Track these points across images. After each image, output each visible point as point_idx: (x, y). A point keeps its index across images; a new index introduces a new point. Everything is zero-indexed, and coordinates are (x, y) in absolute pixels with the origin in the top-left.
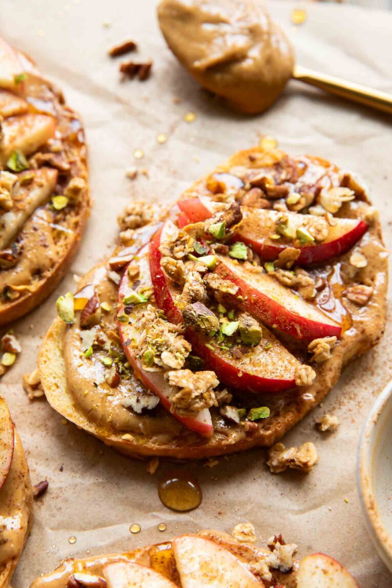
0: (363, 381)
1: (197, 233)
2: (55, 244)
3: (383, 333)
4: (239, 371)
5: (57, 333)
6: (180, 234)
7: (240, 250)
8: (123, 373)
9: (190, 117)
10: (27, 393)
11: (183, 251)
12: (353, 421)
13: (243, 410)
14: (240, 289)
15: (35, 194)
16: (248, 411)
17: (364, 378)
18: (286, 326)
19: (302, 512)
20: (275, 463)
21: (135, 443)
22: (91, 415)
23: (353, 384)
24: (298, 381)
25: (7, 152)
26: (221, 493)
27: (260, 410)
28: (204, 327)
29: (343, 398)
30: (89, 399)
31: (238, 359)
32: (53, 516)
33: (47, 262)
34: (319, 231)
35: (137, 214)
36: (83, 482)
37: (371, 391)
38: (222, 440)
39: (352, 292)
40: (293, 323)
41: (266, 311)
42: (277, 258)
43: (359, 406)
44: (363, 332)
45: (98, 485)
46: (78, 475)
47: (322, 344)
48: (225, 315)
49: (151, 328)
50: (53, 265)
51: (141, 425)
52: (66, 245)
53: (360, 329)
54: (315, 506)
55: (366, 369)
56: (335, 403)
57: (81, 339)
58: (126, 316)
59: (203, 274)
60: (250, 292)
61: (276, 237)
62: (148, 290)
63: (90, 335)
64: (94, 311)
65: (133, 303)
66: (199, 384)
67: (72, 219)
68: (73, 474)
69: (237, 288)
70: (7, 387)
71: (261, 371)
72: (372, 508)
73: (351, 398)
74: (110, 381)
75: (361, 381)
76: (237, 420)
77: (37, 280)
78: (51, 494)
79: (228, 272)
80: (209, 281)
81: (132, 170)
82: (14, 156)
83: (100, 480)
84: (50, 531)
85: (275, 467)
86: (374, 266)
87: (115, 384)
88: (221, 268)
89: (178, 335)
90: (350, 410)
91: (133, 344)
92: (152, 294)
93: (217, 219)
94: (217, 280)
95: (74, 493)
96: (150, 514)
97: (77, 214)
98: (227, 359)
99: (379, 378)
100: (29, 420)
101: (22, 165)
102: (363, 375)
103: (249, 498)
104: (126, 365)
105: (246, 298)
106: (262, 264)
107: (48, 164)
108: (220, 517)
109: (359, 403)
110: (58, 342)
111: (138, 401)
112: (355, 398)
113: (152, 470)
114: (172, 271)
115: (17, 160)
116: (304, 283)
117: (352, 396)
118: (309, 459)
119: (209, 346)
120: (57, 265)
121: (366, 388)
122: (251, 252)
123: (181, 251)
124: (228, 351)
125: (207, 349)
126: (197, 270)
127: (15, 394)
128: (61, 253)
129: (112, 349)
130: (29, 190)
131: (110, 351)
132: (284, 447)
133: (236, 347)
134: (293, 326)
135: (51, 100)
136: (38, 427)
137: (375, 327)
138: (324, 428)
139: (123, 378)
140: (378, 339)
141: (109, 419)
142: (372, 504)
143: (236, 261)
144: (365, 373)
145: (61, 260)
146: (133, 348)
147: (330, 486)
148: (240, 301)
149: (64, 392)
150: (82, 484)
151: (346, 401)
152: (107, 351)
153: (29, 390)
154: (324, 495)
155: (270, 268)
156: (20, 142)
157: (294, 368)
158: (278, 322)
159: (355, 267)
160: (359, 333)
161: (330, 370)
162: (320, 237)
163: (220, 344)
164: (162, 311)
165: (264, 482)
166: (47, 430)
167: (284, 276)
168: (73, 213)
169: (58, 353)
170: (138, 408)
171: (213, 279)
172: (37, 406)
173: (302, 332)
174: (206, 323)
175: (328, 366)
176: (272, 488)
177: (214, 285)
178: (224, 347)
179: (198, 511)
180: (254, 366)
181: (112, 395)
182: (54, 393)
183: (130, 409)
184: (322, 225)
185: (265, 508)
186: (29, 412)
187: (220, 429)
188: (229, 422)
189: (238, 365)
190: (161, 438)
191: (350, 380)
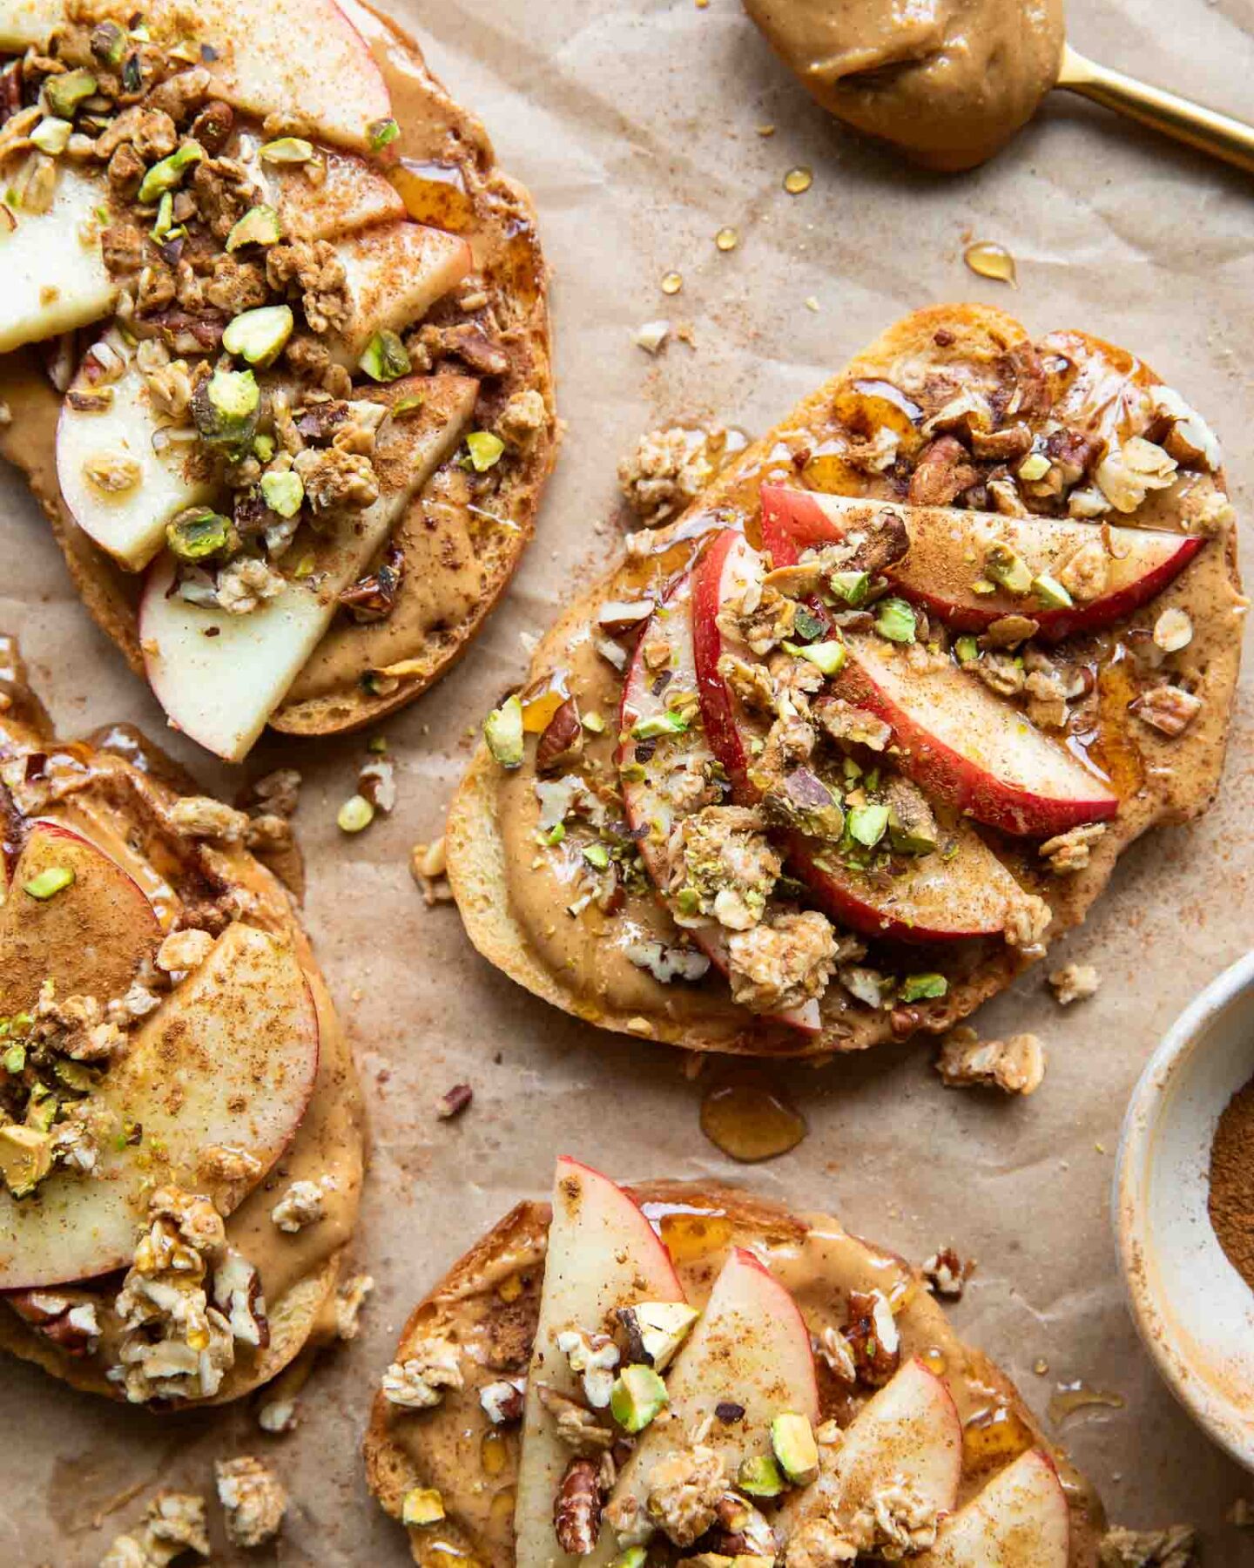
0: (1162, 885)
1: (801, 587)
2: (477, 553)
3: (1212, 800)
4: (883, 916)
5: (485, 775)
6: (763, 596)
7: (900, 620)
8: (631, 880)
9: (799, 182)
10: (421, 890)
11: (770, 637)
12: (1130, 977)
13: (889, 982)
14: (893, 733)
15: (428, 443)
16: (900, 982)
17: (1165, 877)
18: (992, 812)
19: (1004, 1170)
20: (952, 1070)
21: (656, 1038)
22: (561, 975)
23: (1139, 890)
24: (1011, 937)
25: (359, 339)
26: (837, 1124)
27: (924, 982)
28: (809, 833)
29: (1112, 921)
30: (557, 943)
31: (881, 889)
32: (482, 1158)
33: (460, 606)
34: (1085, 578)
35: (665, 477)
36: (543, 1089)
37: (1177, 909)
38: (842, 1037)
39: (1152, 705)
40: (1008, 807)
41: (949, 782)
42: (984, 631)
43: (1147, 943)
44: (1167, 800)
45: (577, 1096)
46: (534, 1073)
47: (1072, 845)
48: (860, 782)
49: (692, 835)
50: (472, 610)
51: (668, 1004)
52: (500, 557)
53: (1162, 794)
54: (1033, 1160)
55: (1171, 856)
56: (1096, 932)
57: (540, 802)
58: (640, 767)
59: (812, 698)
60: (917, 741)
61: (984, 587)
62: (690, 703)
63: (559, 794)
64: (568, 743)
65: (654, 738)
66: (793, 962)
67: (516, 491)
68: (523, 1072)
69: (886, 730)
70: (377, 869)
71: (932, 916)
72: (1137, 1270)
73: (1130, 924)
74: (604, 903)
75: (1156, 883)
76: (874, 1001)
77: (438, 644)
78: (478, 1112)
79: (869, 689)
80: (825, 719)
81: (653, 331)
82: (376, 345)
83: (581, 1086)
84: (478, 1190)
85: (956, 1078)
86: (1208, 639)
87: (613, 908)
88: (856, 676)
89: (754, 836)
90: (1126, 952)
91: (653, 836)
92: (697, 715)
93: (850, 552)
94: (843, 716)
95: (525, 1112)
96: (684, 1161)
97: (527, 479)
98: (857, 890)
99: (1199, 879)
100: (427, 949)
101: (394, 366)
102: (1162, 869)
103: (895, 1138)
104: (638, 863)
105: (908, 751)
106: (949, 645)
107: (455, 359)
108: (832, 1174)
109: (1148, 935)
110: (489, 798)
111: (663, 958)
112: (1139, 921)
113: (691, 1072)
114: (743, 693)
115: (382, 356)
116: (1041, 694)
117: (1134, 919)
118: (1024, 1079)
119: (820, 863)
120: (482, 611)
121: (1166, 901)
122: (926, 620)
123: (763, 636)
124: (859, 874)
125: (816, 869)
126: (800, 684)
127: (396, 888)
128: (490, 580)
129: (607, 828)
130: (414, 433)
131: (602, 832)
132: (975, 1035)
133: (881, 865)
134: (1009, 812)
135: (458, 161)
136: (447, 963)
137: (1196, 790)
138: (1066, 997)
139: (631, 892)
140: (1200, 813)
141: (602, 989)
142: (1137, 1260)
143: (889, 648)
144: (1168, 865)
145: (490, 598)
146: (655, 843)
147: (1069, 1117)
148: (895, 756)
149: (503, 917)
150: (541, 1093)
151: (1119, 928)
152: (595, 830)
153: (425, 884)
154: (1054, 1136)
155: (967, 652)
156: (389, 309)
157: (1003, 901)
158: (976, 805)
159: (1161, 650)
160: (1157, 801)
161: (1087, 890)
162: (1086, 593)
163: (845, 857)
164: (719, 764)
165: (930, 1104)
166: (465, 971)
167: (997, 677)
168: (516, 479)
169: (489, 825)
170: (663, 972)
171: (836, 713)
172: (441, 916)
173: (1026, 820)
174: (814, 824)
175: (1082, 883)
176: (944, 1116)
177: (838, 728)
178: (853, 866)
179: (788, 1160)
180: (917, 903)
181: (607, 936)
182: (481, 917)
183: (646, 970)
184: (1093, 560)
185: (927, 1160)
186: (425, 931)
187: (836, 1014)
188: (858, 1005)
189: (883, 906)
190: (712, 1029)
191: (1133, 879)
